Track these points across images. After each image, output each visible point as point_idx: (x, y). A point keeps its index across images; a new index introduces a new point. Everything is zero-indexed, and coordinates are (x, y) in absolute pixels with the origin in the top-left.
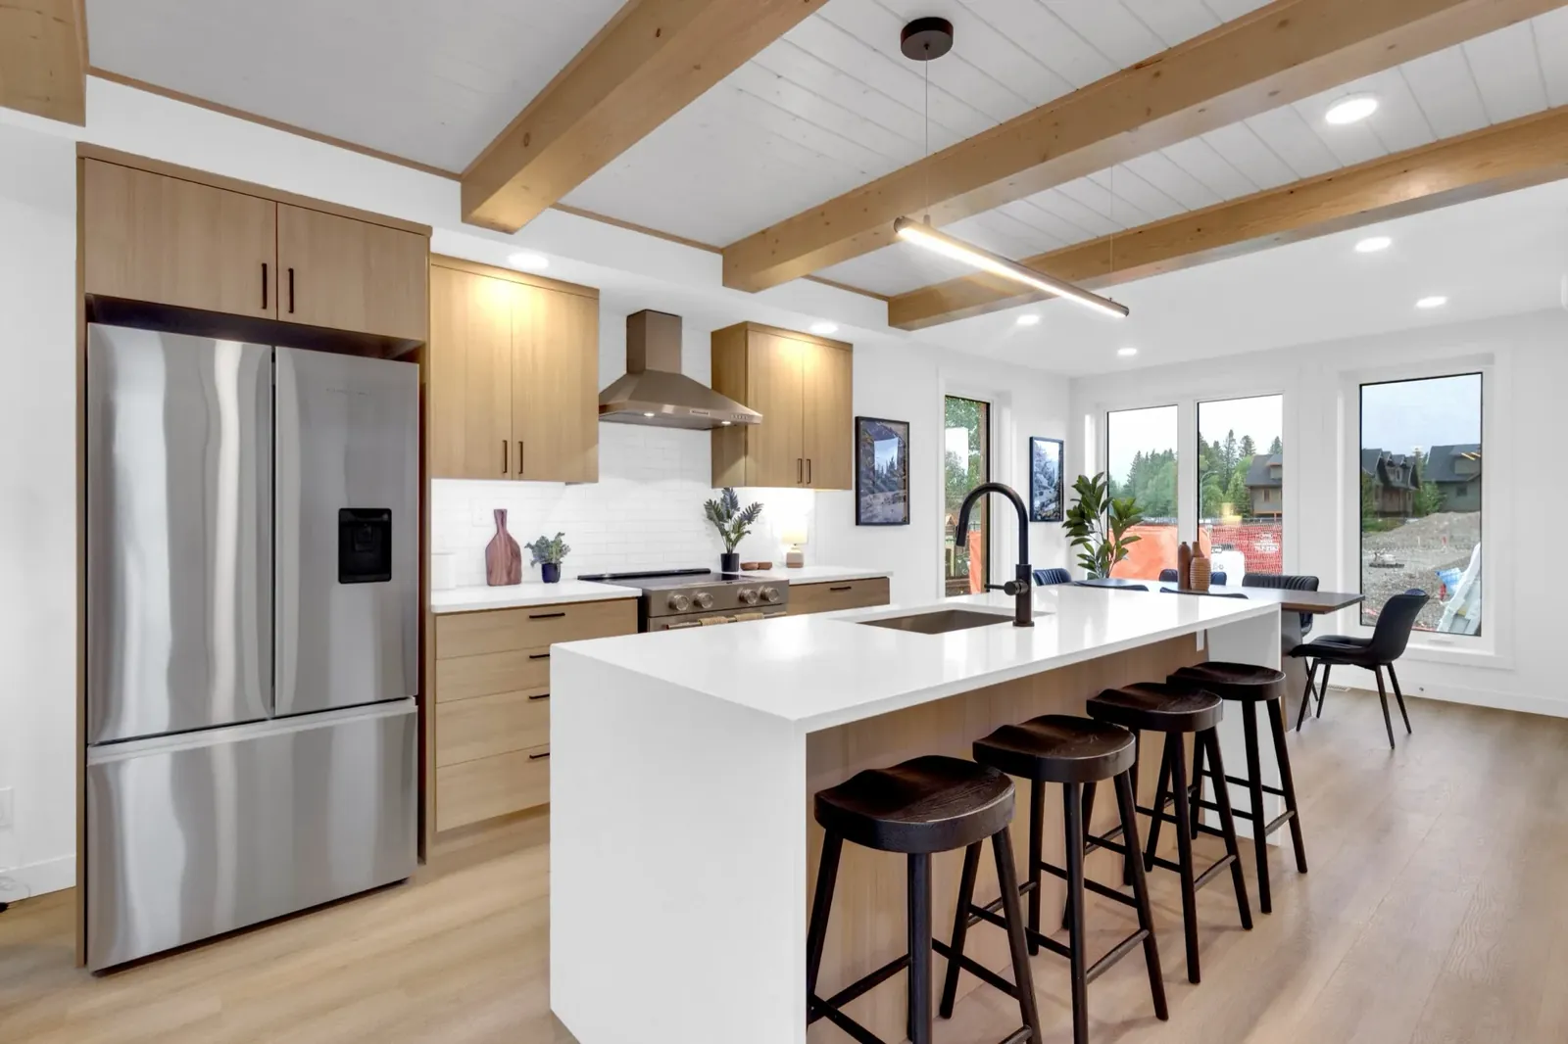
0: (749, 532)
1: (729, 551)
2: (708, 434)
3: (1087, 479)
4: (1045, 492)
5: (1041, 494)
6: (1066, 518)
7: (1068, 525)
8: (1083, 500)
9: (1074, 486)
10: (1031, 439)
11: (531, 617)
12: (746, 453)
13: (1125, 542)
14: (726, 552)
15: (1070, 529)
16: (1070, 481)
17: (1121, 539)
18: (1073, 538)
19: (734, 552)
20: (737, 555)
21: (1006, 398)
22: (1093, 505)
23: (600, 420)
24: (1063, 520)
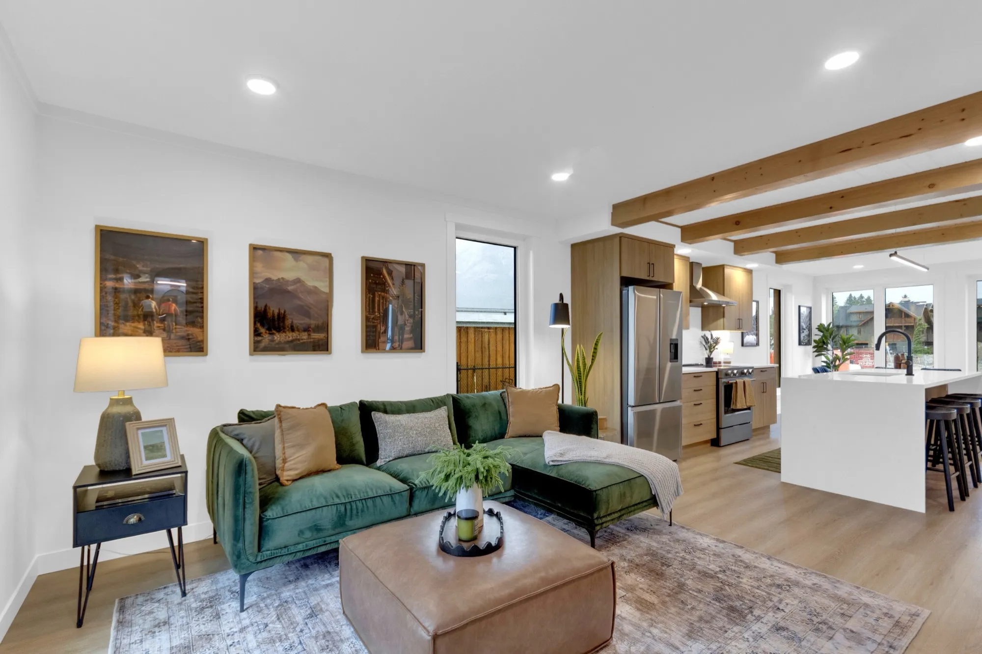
0: (717, 349)
1: (708, 356)
2: (700, 309)
3: (824, 325)
4: (805, 331)
5: (803, 332)
6: (814, 344)
7: (814, 347)
8: (824, 336)
9: (817, 328)
10: (799, 307)
11: (695, 376)
12: (724, 317)
13: (847, 354)
14: (707, 357)
15: (816, 349)
16: (815, 325)
17: (844, 353)
18: (816, 354)
19: (711, 357)
20: (712, 358)
21: (789, 287)
22: (828, 338)
23: (690, 306)
24: (811, 345)
